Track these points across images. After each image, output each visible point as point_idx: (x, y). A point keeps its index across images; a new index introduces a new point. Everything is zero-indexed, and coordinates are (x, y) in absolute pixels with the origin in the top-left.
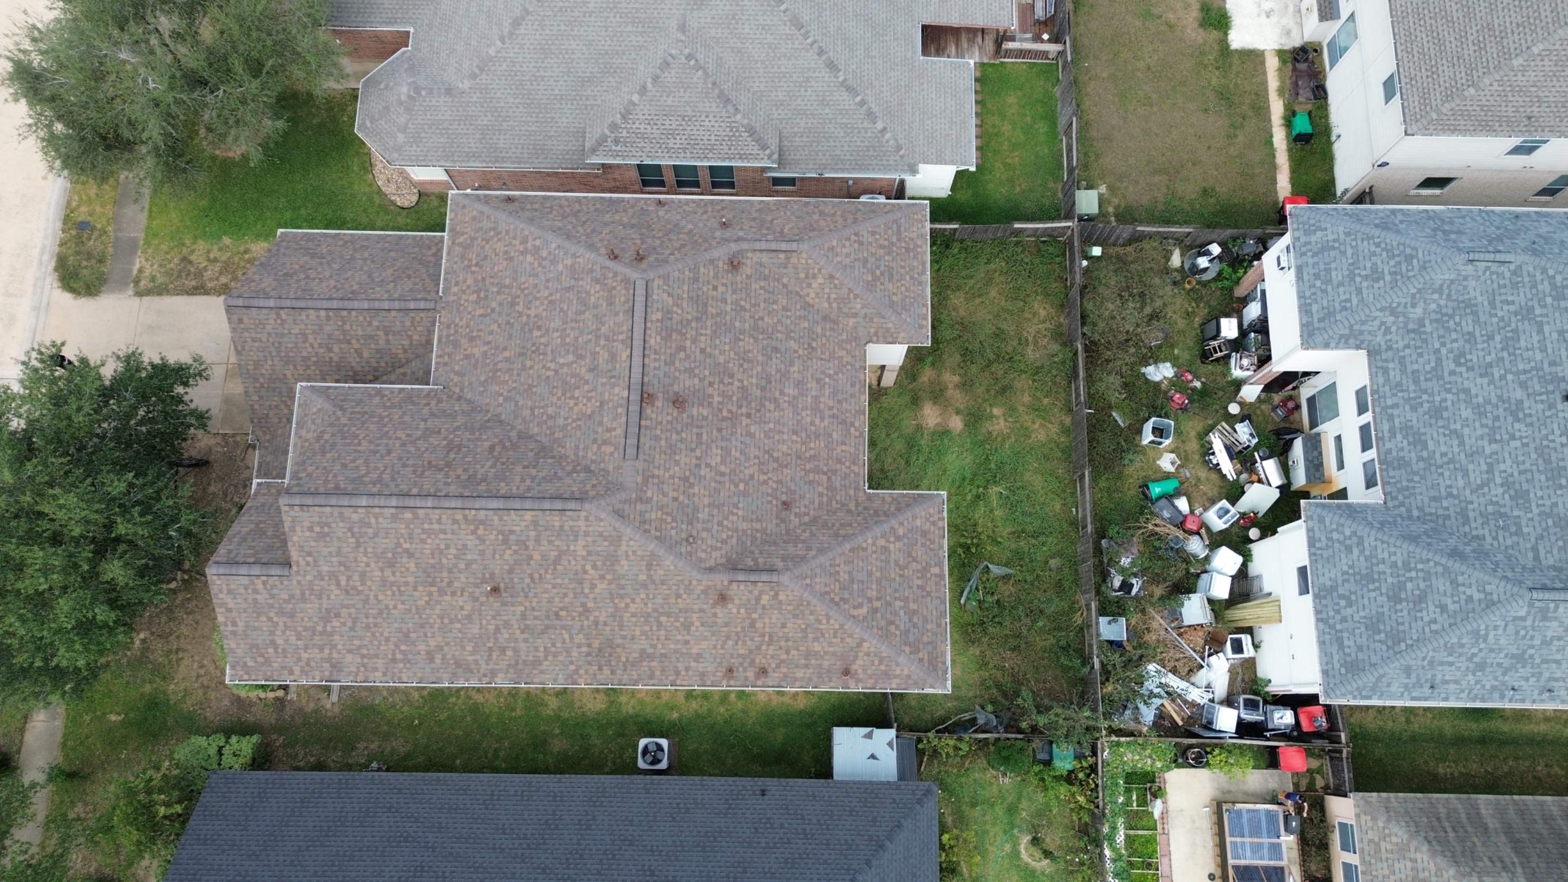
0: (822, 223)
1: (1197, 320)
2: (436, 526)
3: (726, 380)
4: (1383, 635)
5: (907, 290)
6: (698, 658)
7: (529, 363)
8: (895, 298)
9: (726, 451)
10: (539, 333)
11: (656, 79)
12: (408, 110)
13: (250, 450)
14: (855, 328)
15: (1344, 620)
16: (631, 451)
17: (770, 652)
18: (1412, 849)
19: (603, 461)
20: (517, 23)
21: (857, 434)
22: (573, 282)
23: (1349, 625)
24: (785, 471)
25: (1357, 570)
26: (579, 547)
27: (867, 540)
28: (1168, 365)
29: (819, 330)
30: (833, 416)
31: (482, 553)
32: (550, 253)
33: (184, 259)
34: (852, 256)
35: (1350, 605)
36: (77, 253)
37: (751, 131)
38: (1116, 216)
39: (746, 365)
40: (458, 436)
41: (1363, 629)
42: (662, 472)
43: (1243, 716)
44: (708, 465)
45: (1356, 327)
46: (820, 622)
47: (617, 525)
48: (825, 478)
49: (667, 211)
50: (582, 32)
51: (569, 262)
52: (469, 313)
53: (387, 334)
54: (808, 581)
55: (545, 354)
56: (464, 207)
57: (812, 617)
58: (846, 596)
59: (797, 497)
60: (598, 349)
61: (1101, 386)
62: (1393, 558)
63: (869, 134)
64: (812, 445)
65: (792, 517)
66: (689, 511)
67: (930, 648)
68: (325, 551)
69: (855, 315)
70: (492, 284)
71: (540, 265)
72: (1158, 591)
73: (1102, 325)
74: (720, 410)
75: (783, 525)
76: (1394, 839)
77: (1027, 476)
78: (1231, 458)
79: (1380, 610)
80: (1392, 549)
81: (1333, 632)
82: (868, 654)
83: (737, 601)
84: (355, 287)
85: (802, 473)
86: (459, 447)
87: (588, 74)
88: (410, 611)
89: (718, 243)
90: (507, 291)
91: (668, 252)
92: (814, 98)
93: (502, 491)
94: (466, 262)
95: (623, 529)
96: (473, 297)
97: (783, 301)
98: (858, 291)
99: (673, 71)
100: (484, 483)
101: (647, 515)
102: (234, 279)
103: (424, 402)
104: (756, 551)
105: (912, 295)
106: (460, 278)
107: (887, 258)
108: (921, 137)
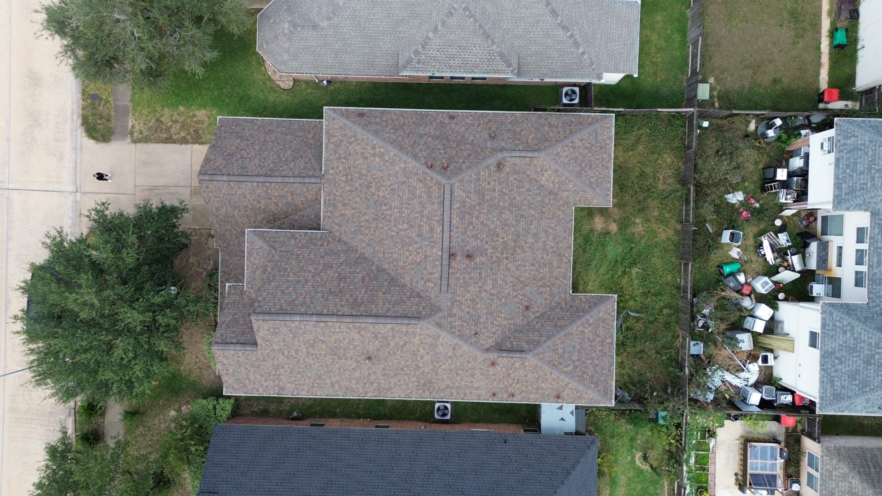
0: (551, 135)
1: (761, 166)
2: (338, 330)
3: (495, 239)
4: (857, 382)
6: (477, 388)
7: (380, 225)
8: (592, 180)
9: (495, 280)
10: (386, 208)
11: (444, 23)
12: (289, 39)
13: (210, 239)
14: (567, 197)
15: (837, 371)
16: (444, 288)
17: (517, 387)
18: (850, 477)
19: (428, 291)
21: (567, 261)
23: (839, 374)
24: (527, 288)
25: (848, 344)
26: (416, 340)
27: (574, 328)
28: (741, 193)
29: (547, 200)
30: (554, 252)
31: (363, 342)
32: (390, 158)
33: (158, 120)
34: (569, 158)
35: (841, 363)
36: (94, 115)
37: (502, 55)
38: (718, 98)
39: (506, 228)
40: (343, 270)
41: (847, 377)
42: (461, 298)
43: (764, 397)
44: (485, 291)
45: (867, 200)
46: (546, 375)
47: (438, 331)
48: (548, 289)
49: (457, 124)
51: (402, 165)
52: (342, 188)
53: (292, 195)
54: (541, 356)
55: (390, 221)
56: (334, 119)
57: (542, 373)
58: (561, 361)
59: (533, 302)
60: (422, 223)
61: (702, 211)
62: (870, 341)
63: (574, 56)
64: (542, 271)
65: (530, 314)
66: (475, 318)
67: (604, 383)
68: (276, 340)
69: (568, 191)
70: (355, 172)
71: (384, 165)
72: (723, 327)
73: (706, 174)
74: (492, 257)
75: (525, 320)
76: (841, 471)
77: (654, 260)
78: (773, 252)
79: (858, 368)
80: (870, 335)
81: (829, 377)
82: (571, 389)
83: (501, 365)
84: (271, 166)
85: (536, 288)
86: (345, 278)
87: (401, 18)
88: (322, 366)
89: (490, 152)
90: (364, 178)
91: (461, 161)
92: (541, 33)
93: (374, 312)
94: (338, 155)
95: (441, 332)
96: (344, 178)
97: (527, 186)
98: (572, 178)
99: (455, 18)
100: (363, 306)
101: (454, 324)
102: (189, 133)
103: (320, 243)
104: (512, 337)
105: (602, 176)
106: (335, 165)
107: (589, 155)
108: (605, 55)
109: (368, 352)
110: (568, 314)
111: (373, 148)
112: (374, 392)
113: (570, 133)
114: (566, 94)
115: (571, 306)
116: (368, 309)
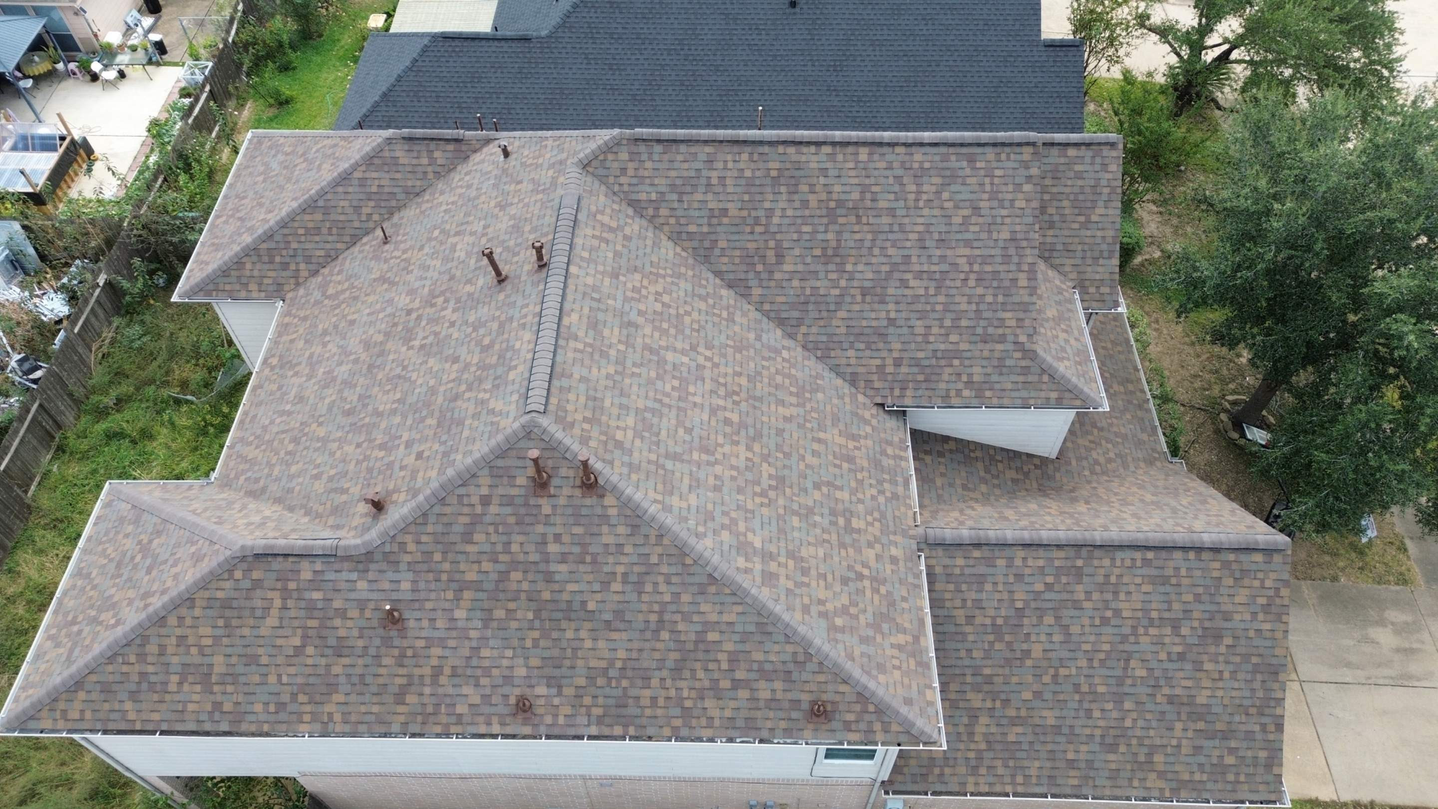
0: (206, 634)
3: (430, 339)
5: (104, 552)
7: (743, 381)
8: (130, 529)
9: (448, 260)
10: (728, 414)
19: (614, 210)
22: (669, 465)
24: (377, 275)
27: (287, 209)
29: (276, 471)
30: (295, 366)
32: (716, 533)
39: (398, 371)
40: (835, 283)
42: (533, 199)
48: (330, 292)
52: (861, 502)
53: (1003, 517)
55: (715, 381)
59: (370, 256)
60: (622, 347)
64: (334, 319)
66: (504, 180)
70: (826, 531)
71: (734, 522)
74: (446, 301)
85: (356, 284)
86: (826, 259)
89: (403, 548)
90: (795, 507)
93: (745, 157)
94: (883, 590)
96: (857, 524)
97: (318, 486)
100: (774, 173)
104: (430, 175)
105: (100, 548)
106: (888, 567)
107: (113, 591)
111: (769, 575)
116: (761, 165)
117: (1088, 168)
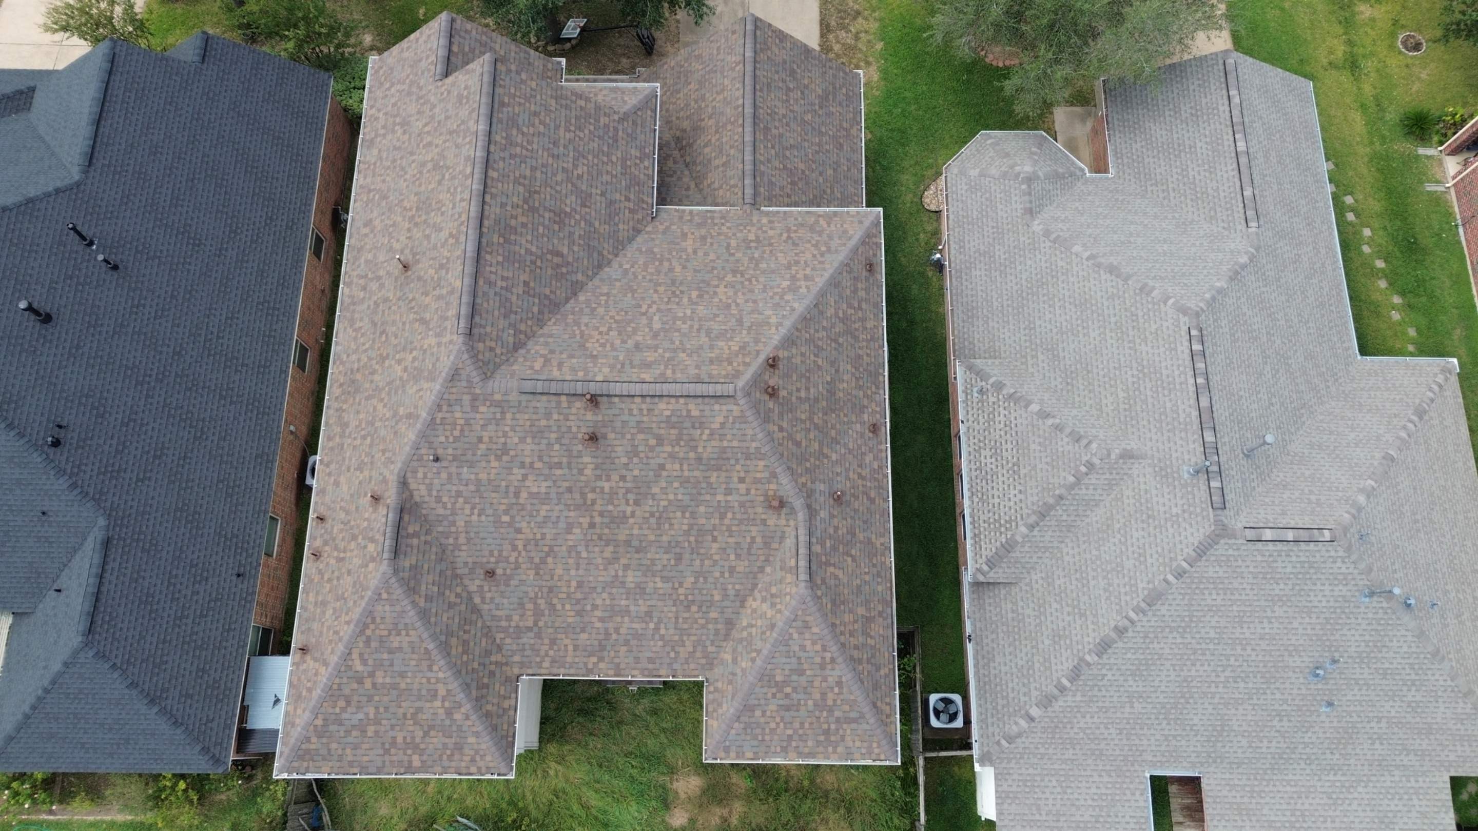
0: (848, 617)
2: (458, 197)
3: (631, 497)
5: (773, 731)
7: (661, 289)
8: (758, 713)
9: (545, 499)
10: (694, 296)
11: (1059, 428)
12: (1004, 175)
14: (722, 661)
16: (528, 386)
17: (331, 561)
19: (525, 360)
20: (1112, 270)
21: (590, 666)
22: (747, 324)
24: (532, 573)
26: (430, 341)
27: (441, 672)
30: (607, 634)
31: (435, 248)
32: (788, 302)
33: (858, 13)
34: (802, 654)
37: (1009, 547)
40: (578, 222)
42: (509, 422)
44: (525, 477)
46: (347, 614)
47: (444, 374)
48: (530, 623)
49: (862, 435)
50: (1110, 341)
51: (773, 320)
52: (734, 234)
53: (724, 165)
54: (385, 596)
55: (668, 303)
56: (861, 222)
57: (351, 603)
58: (374, 644)
59: (502, 588)
60: (660, 351)
63: (1023, 699)
64: (568, 607)
65: (477, 582)
66: (469, 457)
67: (324, 752)
68: (449, 106)
69: (735, 661)
70: (764, 252)
71: (776, 293)
74: (593, 490)
75: (466, 571)
82: (316, 673)
83: (373, 516)
84: (774, 131)
85: (532, 595)
86: (561, 223)
87: (1061, 354)
88: (401, 194)
89: (804, 485)
90: (752, 266)
91: (785, 425)
92: (1061, 625)
93: (488, 257)
94: (794, 228)
95: (440, 380)
96: (752, 237)
97: (741, 567)
98: (759, 662)
99: (1070, 447)
100: (501, 240)
101: (458, 408)
102: (838, 56)
103: (632, 197)
104: (429, 538)
105: (767, 738)
106: (776, 224)
107: (810, 703)
108: (1031, 771)
109: (418, 262)
110: (476, 665)
111: (806, 278)
112: (349, 297)
113: (852, 658)
114: (948, 702)
115: (492, 674)
116: (495, 248)
117: (467, 43)
